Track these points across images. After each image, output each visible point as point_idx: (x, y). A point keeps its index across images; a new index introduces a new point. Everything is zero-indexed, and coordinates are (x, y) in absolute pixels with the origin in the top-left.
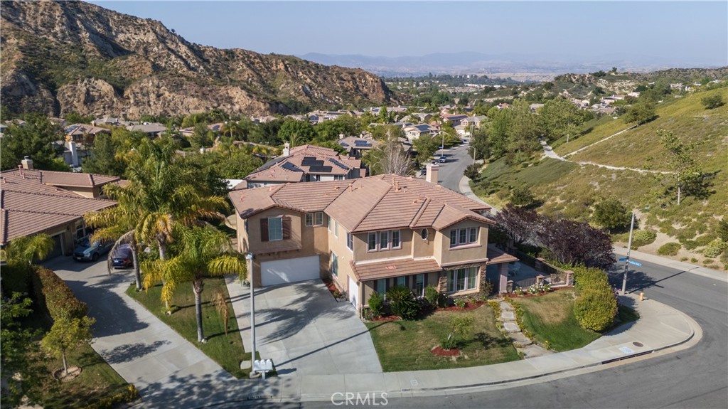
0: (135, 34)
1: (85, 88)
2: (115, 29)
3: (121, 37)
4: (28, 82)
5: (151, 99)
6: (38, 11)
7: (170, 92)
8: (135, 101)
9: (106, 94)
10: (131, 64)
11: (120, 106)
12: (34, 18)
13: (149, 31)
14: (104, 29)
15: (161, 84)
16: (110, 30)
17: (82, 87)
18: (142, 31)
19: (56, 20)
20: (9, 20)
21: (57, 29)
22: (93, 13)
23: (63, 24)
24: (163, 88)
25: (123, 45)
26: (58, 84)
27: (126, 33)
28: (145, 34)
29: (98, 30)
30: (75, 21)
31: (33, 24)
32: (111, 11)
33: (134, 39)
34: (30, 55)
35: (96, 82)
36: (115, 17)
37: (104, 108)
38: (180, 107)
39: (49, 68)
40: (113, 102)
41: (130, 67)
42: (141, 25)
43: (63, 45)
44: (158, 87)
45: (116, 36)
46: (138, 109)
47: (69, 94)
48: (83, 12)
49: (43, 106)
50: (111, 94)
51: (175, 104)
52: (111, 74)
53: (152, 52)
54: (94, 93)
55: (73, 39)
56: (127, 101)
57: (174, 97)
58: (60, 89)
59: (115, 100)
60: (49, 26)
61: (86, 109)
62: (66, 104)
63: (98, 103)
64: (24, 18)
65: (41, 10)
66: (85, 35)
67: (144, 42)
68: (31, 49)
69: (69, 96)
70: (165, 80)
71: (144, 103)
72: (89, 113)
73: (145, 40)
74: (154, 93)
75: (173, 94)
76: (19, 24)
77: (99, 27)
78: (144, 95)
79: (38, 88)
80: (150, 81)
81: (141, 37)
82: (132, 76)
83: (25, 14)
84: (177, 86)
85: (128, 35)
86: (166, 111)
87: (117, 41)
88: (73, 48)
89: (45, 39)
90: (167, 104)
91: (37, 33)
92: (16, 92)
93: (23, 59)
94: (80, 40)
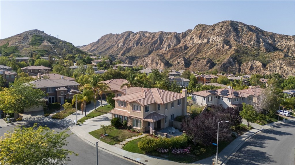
0: (286, 42)
1: (251, 64)
2: (277, 41)
3: (279, 44)
4: (232, 61)
5: (277, 69)
6: (247, 37)
7: (287, 66)
8: (270, 69)
9: (259, 66)
10: (275, 55)
11: (263, 71)
12: (245, 39)
13: (292, 41)
14: (272, 41)
15: (283, 63)
16: (275, 41)
17: (250, 64)
18: (289, 41)
19: (252, 39)
20: (236, 41)
21: (252, 42)
22: (269, 35)
23: (254, 41)
24: (283, 64)
25: (279, 47)
26: (243, 62)
27: (281, 42)
28: (290, 42)
29: (270, 42)
30: (260, 39)
31: (244, 42)
32: (277, 34)
33: (284, 44)
34: (237, 52)
35: (256, 62)
36: (278, 36)
37: (256, 72)
38: (290, 73)
39: (242, 57)
40: (261, 70)
41: (274, 56)
42: (289, 39)
43: (252, 48)
44: (281, 64)
45: (277, 44)
46: (270, 73)
47: (245, 66)
48: (265, 36)
49: (235, 70)
50: (261, 67)
51: (288, 72)
52: (265, 59)
53: (291, 49)
54: (254, 66)
55: (257, 46)
56: (267, 69)
57: (288, 68)
58: (242, 64)
59: (262, 69)
60: (249, 42)
61: (249, 72)
62: (243, 70)
63: (255, 70)
64: (241, 40)
65: (248, 36)
66: (262, 44)
67: (289, 46)
68: (238, 50)
69: (245, 67)
70: (286, 61)
71: (273, 71)
72: (250, 73)
73: (289, 45)
74: (279, 66)
75: (288, 67)
76: (239, 42)
77: (270, 41)
78: (274, 67)
79: (235, 64)
80: (278, 62)
81: (288, 43)
82: (274, 59)
83: (242, 38)
84: (290, 64)
85: (282, 43)
86: (283, 74)
87: (277, 45)
88: (256, 49)
89: (247, 46)
90: (284, 71)
91: (244, 45)
92: (227, 65)
93: (234, 54)
94: (260, 46)
